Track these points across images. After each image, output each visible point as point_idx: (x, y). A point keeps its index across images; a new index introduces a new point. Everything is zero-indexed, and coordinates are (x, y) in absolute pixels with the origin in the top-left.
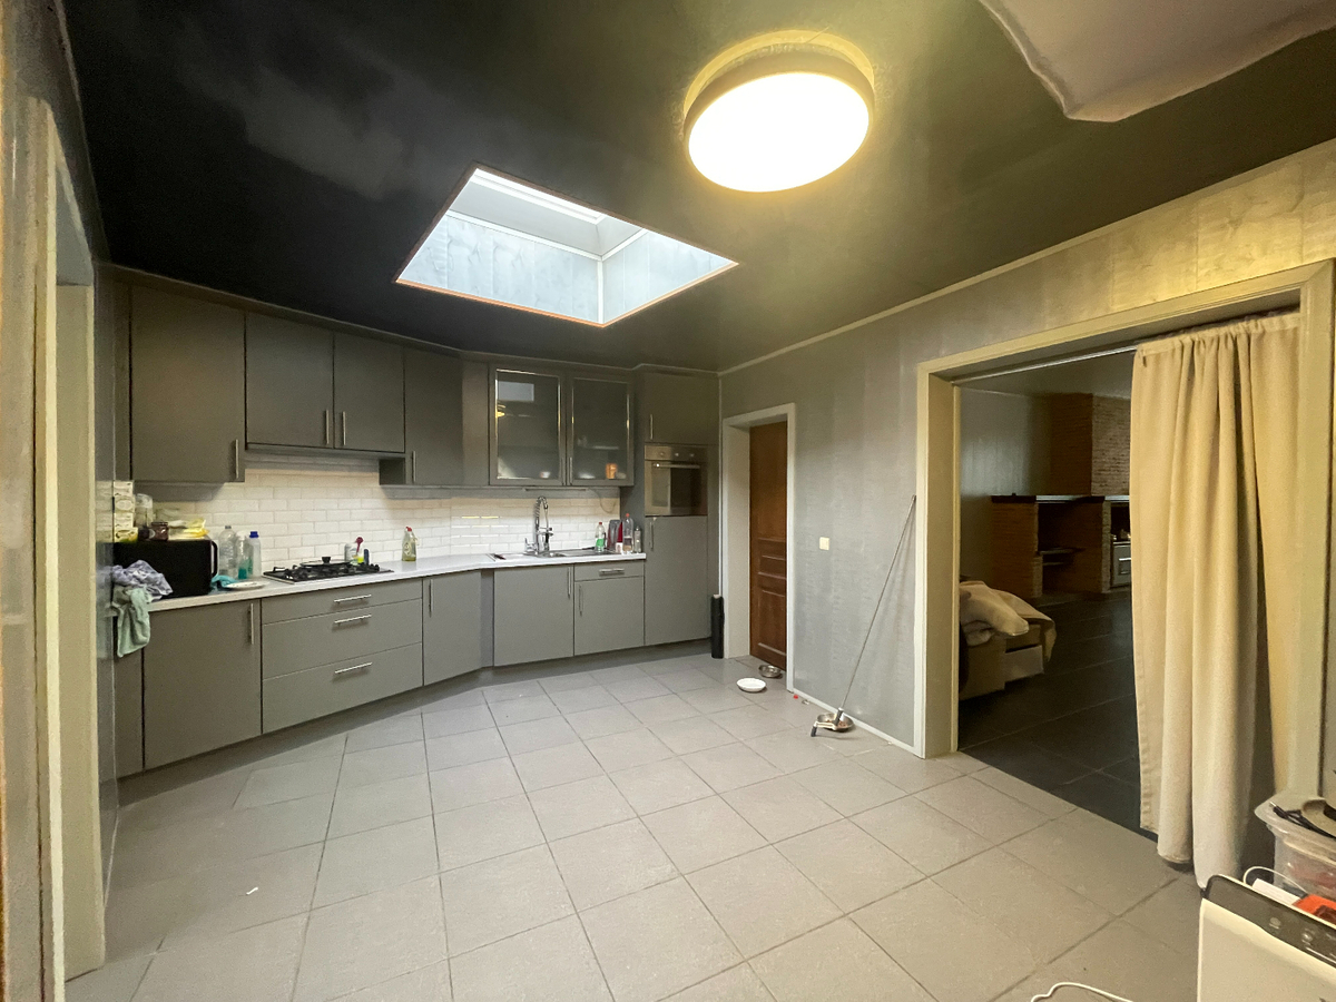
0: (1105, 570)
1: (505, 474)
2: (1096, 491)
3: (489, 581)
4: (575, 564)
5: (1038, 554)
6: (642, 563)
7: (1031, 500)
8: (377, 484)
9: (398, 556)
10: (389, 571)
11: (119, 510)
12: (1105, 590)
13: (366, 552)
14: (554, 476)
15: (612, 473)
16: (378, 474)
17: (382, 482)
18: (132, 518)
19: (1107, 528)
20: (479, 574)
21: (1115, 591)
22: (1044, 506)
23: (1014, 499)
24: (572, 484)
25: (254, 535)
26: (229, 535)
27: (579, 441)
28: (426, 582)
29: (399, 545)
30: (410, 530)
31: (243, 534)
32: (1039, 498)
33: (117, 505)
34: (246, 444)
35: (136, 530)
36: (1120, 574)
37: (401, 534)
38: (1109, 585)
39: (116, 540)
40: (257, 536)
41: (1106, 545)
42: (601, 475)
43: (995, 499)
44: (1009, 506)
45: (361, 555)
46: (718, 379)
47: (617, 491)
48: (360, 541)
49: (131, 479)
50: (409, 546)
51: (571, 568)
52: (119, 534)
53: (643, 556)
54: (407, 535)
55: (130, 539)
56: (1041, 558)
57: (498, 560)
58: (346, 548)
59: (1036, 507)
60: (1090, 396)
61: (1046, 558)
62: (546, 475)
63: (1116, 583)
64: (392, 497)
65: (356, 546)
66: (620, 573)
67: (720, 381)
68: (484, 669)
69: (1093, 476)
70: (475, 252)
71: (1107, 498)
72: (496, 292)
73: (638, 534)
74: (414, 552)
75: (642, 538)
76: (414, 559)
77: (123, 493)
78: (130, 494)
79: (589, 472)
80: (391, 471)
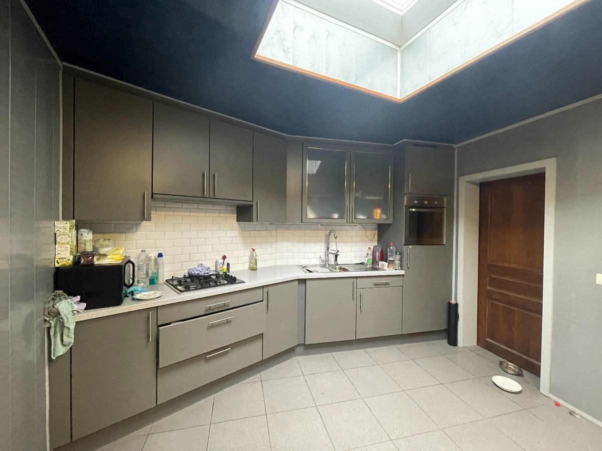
1: (311, 215)
3: (303, 286)
4: (357, 277)
6: (402, 277)
8: (235, 222)
9: (247, 267)
10: (243, 282)
11: (59, 243)
13: (228, 265)
14: (341, 217)
15: (378, 215)
16: (235, 215)
17: (238, 221)
18: (69, 248)
20: (297, 282)
24: (352, 222)
25: (160, 255)
26: (143, 257)
27: (357, 194)
28: (265, 289)
29: (247, 259)
30: (254, 250)
31: (153, 255)
33: (58, 239)
34: (152, 194)
35: (71, 258)
37: (248, 253)
39: (57, 265)
40: (162, 256)
42: (370, 216)
45: (225, 267)
46: (454, 149)
47: (375, 226)
48: (224, 258)
49: (74, 219)
50: (254, 260)
51: (355, 280)
52: (59, 261)
53: (402, 272)
54: (252, 254)
55: (67, 265)
57: (308, 274)
58: (216, 262)
62: (336, 216)
64: (243, 230)
65: (222, 261)
66: (386, 284)
67: (456, 151)
68: (299, 345)
70: (313, 37)
72: (327, 70)
73: (398, 257)
74: (256, 264)
75: (401, 260)
76: (256, 269)
77: (62, 230)
78: (67, 231)
79: (364, 214)
80: (244, 213)
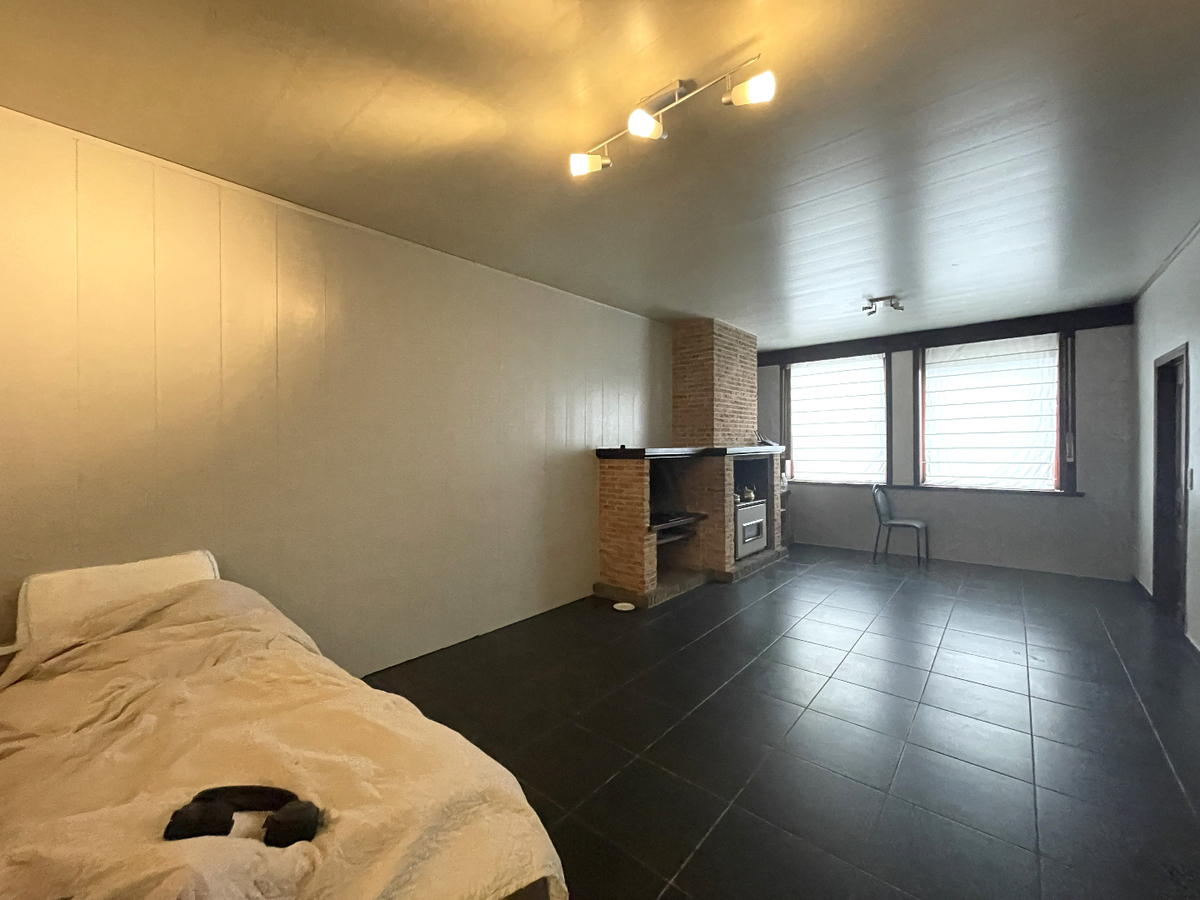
0: (729, 542)
2: (719, 441)
5: (650, 530)
7: (638, 454)
12: (729, 569)
19: (730, 488)
21: (744, 563)
22: (657, 463)
23: (622, 453)
32: (649, 452)
36: (744, 542)
38: (733, 561)
41: (729, 511)
43: (603, 454)
44: (616, 462)
56: (654, 535)
59: (647, 464)
60: (710, 322)
61: (662, 533)
63: (741, 554)
69: (716, 422)
71: (729, 451)
